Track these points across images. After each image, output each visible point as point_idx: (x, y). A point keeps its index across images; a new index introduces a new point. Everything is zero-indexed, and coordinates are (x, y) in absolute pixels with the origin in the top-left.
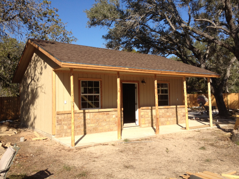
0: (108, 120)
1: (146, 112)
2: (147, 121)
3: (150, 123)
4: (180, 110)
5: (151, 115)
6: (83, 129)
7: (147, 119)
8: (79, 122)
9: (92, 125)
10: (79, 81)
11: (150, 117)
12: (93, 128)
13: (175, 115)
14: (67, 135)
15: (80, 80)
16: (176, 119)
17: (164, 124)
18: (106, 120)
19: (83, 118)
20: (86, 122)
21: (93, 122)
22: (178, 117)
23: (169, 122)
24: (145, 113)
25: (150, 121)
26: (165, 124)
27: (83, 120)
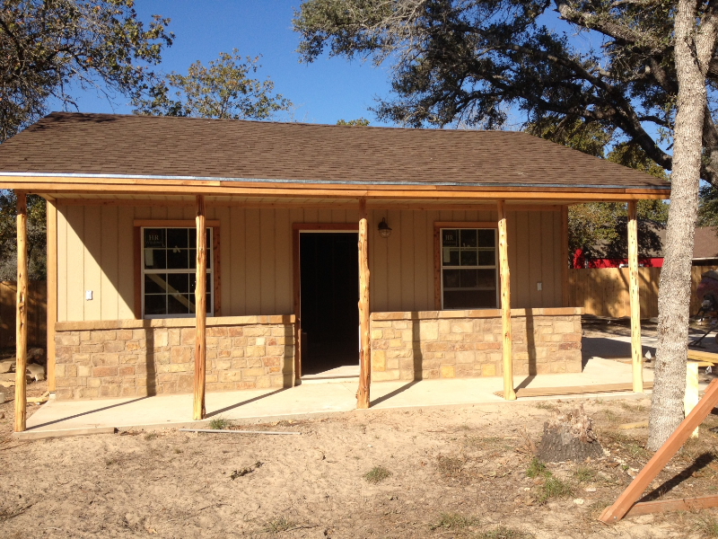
0: (237, 353)
1: (393, 329)
2: (396, 361)
3: (407, 368)
4: (550, 323)
5: (410, 339)
6: (143, 378)
7: (397, 353)
8: (129, 357)
9: (174, 368)
10: (137, 230)
11: (410, 346)
12: (182, 378)
13: (525, 344)
14: (88, 393)
15: (139, 228)
16: (525, 356)
17: (468, 375)
18: (229, 353)
19: (143, 344)
20: (155, 358)
21: (181, 358)
22: (538, 349)
23: (492, 366)
24: (390, 331)
25: (411, 359)
26: (474, 372)
27: (144, 352)
